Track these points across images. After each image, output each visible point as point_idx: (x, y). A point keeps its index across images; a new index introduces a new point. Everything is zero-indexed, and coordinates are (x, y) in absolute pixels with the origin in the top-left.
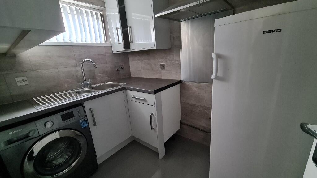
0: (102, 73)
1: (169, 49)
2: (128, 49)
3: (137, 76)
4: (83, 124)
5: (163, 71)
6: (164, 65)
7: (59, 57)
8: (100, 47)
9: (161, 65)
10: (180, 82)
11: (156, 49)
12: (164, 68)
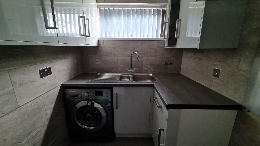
0: (149, 65)
1: (235, 49)
2: (174, 45)
3: (185, 75)
4: (107, 103)
5: (215, 80)
6: (218, 71)
7: (120, 48)
8: (153, 41)
9: (215, 70)
10: (239, 108)
11: (198, 48)
12: (217, 76)
